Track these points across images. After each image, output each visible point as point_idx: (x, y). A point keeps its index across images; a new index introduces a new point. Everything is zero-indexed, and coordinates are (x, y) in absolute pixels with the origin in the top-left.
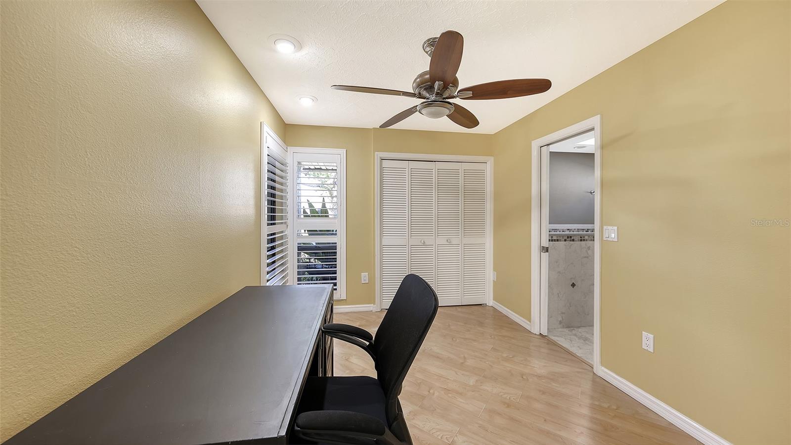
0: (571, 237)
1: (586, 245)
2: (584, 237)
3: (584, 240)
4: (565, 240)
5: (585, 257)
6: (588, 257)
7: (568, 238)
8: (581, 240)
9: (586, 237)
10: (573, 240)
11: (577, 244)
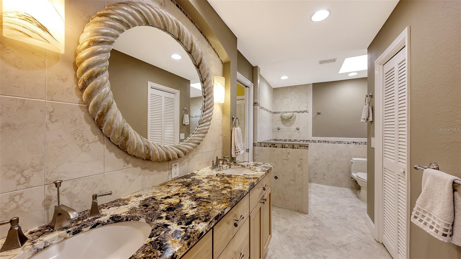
0: (274, 145)
1: (286, 151)
2: (285, 145)
3: (285, 147)
4: (270, 146)
5: (286, 160)
6: (287, 160)
7: (272, 145)
8: (282, 147)
9: (287, 145)
10: (276, 147)
11: (279, 150)
